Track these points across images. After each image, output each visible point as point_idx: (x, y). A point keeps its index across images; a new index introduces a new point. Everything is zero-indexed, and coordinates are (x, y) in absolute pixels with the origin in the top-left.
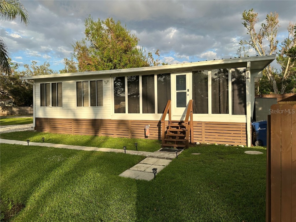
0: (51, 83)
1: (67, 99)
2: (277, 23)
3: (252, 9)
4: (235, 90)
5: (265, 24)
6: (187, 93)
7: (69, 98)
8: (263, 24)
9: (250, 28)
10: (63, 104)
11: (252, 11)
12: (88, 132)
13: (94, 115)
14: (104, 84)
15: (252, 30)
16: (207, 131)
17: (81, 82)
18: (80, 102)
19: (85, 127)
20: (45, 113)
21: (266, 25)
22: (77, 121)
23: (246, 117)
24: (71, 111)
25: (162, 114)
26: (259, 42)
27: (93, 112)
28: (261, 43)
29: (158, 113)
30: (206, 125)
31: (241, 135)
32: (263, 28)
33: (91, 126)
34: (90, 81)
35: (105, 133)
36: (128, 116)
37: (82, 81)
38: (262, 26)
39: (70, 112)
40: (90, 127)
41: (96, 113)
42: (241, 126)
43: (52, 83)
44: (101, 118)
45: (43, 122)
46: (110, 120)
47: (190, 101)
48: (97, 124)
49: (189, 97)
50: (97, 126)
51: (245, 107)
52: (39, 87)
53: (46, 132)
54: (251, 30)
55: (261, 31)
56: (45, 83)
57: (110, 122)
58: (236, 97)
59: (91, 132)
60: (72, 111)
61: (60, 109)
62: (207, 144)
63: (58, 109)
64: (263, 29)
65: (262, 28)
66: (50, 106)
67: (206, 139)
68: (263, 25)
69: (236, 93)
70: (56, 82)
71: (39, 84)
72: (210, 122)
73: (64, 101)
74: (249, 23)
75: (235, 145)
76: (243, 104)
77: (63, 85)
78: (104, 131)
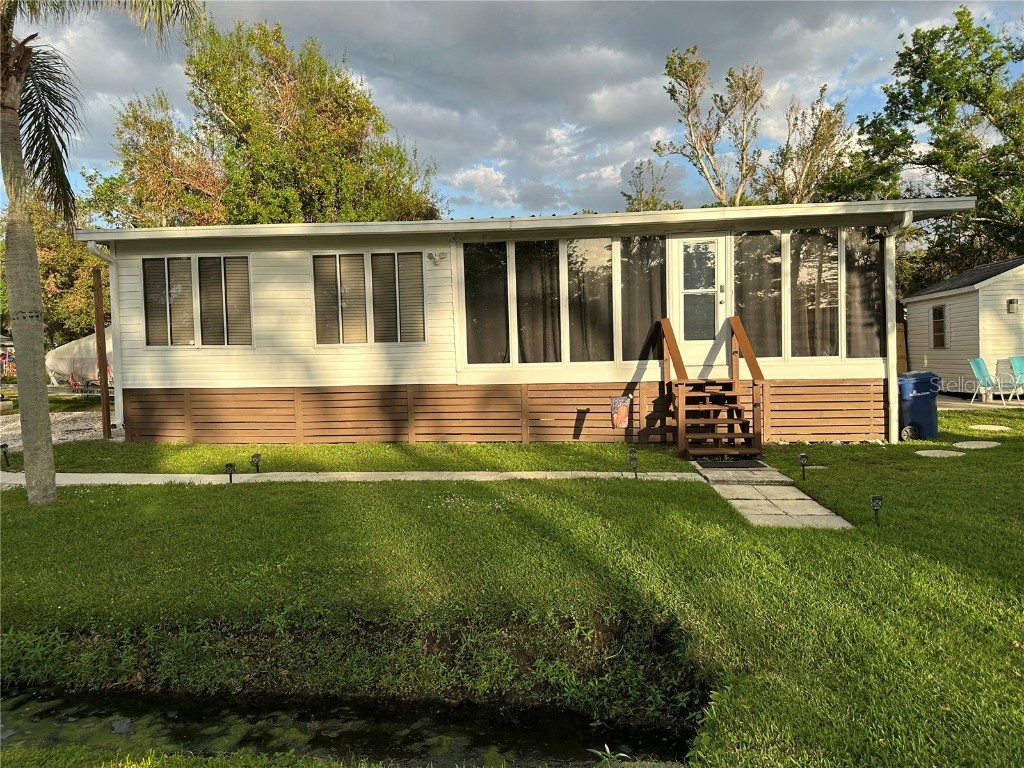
0: (195, 257)
1: (274, 318)
2: (759, 97)
3: (695, 48)
4: (854, 287)
5: (721, 98)
6: (720, 297)
7: (282, 313)
8: (718, 95)
9: (686, 106)
10: (254, 333)
11: (693, 53)
12: (364, 432)
13: (391, 371)
14: (427, 263)
15: (693, 112)
16: (777, 407)
17: (335, 256)
18: (328, 328)
19: (352, 413)
20: (167, 369)
21: (725, 99)
22: (322, 397)
23: (886, 363)
24: (297, 359)
25: (637, 362)
26: (708, 150)
27: (387, 363)
28: (713, 154)
29: (625, 358)
30: (773, 391)
31: (871, 414)
32: (718, 107)
33: (374, 410)
34: (373, 255)
35: (431, 430)
36: (517, 372)
37: (337, 253)
38: (715, 101)
39: (287, 365)
40: (374, 414)
41: (397, 365)
42: (873, 389)
43: (200, 259)
44: (419, 381)
45: (160, 405)
46: (455, 388)
47: (728, 320)
48: (398, 402)
49: (725, 311)
50: (401, 409)
51: (883, 335)
52: (139, 271)
53: (174, 442)
54: (689, 111)
55: (713, 115)
56: (166, 256)
57: (453, 395)
58: (858, 310)
59: (377, 431)
60: (298, 361)
61: (241, 352)
62: (781, 443)
63: (235, 352)
64: (716, 111)
65: (715, 108)
66: (191, 342)
67: (774, 431)
68: (718, 99)
69: (858, 296)
70: (222, 255)
71: (136, 261)
72: (786, 381)
73: (260, 322)
74: (684, 90)
75: (856, 440)
76: (875, 329)
77: (251, 264)
78: (430, 423)
